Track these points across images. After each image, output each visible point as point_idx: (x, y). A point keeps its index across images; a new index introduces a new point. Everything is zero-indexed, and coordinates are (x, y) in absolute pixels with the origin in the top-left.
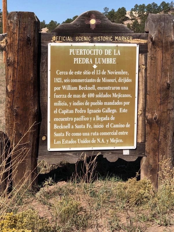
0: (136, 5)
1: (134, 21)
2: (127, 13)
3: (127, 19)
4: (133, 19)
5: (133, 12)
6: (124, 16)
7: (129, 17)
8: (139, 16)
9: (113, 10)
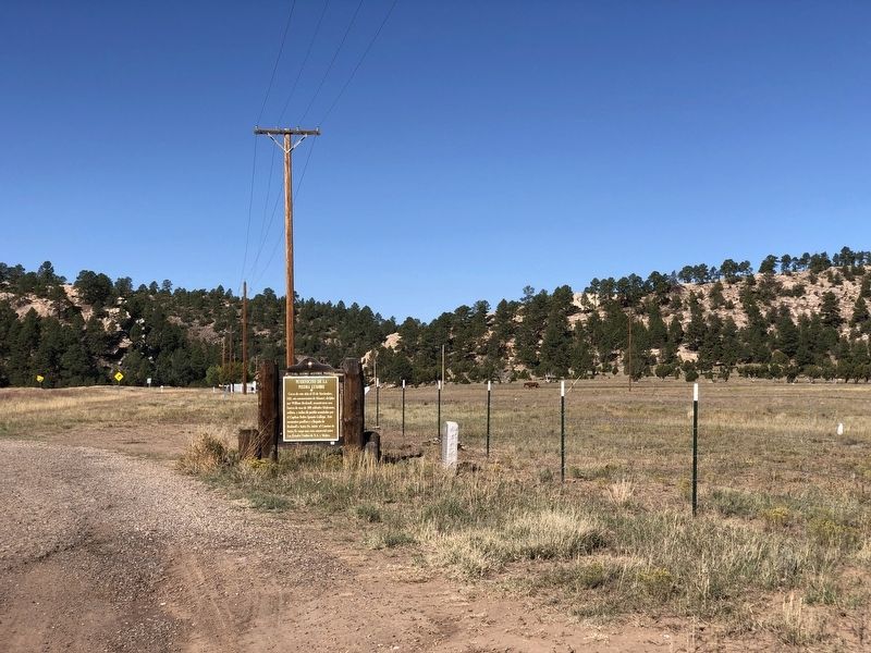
0: (595, 280)
1: (590, 314)
2: (575, 297)
3: (575, 310)
4: (588, 311)
5: (589, 296)
6: (568, 303)
7: (580, 306)
8: (601, 304)
9: (544, 292)
